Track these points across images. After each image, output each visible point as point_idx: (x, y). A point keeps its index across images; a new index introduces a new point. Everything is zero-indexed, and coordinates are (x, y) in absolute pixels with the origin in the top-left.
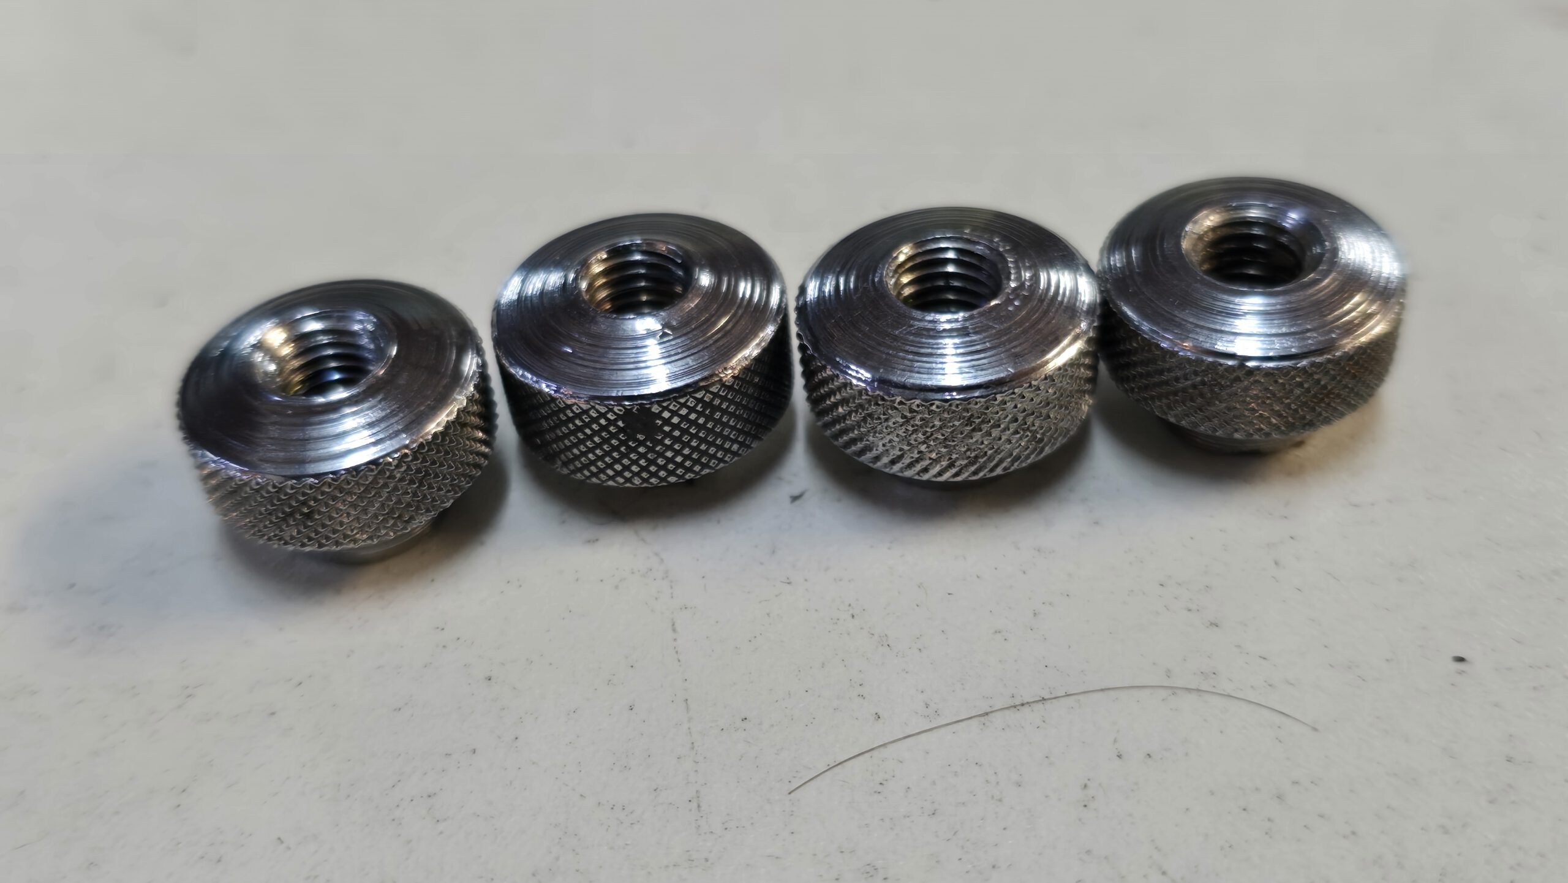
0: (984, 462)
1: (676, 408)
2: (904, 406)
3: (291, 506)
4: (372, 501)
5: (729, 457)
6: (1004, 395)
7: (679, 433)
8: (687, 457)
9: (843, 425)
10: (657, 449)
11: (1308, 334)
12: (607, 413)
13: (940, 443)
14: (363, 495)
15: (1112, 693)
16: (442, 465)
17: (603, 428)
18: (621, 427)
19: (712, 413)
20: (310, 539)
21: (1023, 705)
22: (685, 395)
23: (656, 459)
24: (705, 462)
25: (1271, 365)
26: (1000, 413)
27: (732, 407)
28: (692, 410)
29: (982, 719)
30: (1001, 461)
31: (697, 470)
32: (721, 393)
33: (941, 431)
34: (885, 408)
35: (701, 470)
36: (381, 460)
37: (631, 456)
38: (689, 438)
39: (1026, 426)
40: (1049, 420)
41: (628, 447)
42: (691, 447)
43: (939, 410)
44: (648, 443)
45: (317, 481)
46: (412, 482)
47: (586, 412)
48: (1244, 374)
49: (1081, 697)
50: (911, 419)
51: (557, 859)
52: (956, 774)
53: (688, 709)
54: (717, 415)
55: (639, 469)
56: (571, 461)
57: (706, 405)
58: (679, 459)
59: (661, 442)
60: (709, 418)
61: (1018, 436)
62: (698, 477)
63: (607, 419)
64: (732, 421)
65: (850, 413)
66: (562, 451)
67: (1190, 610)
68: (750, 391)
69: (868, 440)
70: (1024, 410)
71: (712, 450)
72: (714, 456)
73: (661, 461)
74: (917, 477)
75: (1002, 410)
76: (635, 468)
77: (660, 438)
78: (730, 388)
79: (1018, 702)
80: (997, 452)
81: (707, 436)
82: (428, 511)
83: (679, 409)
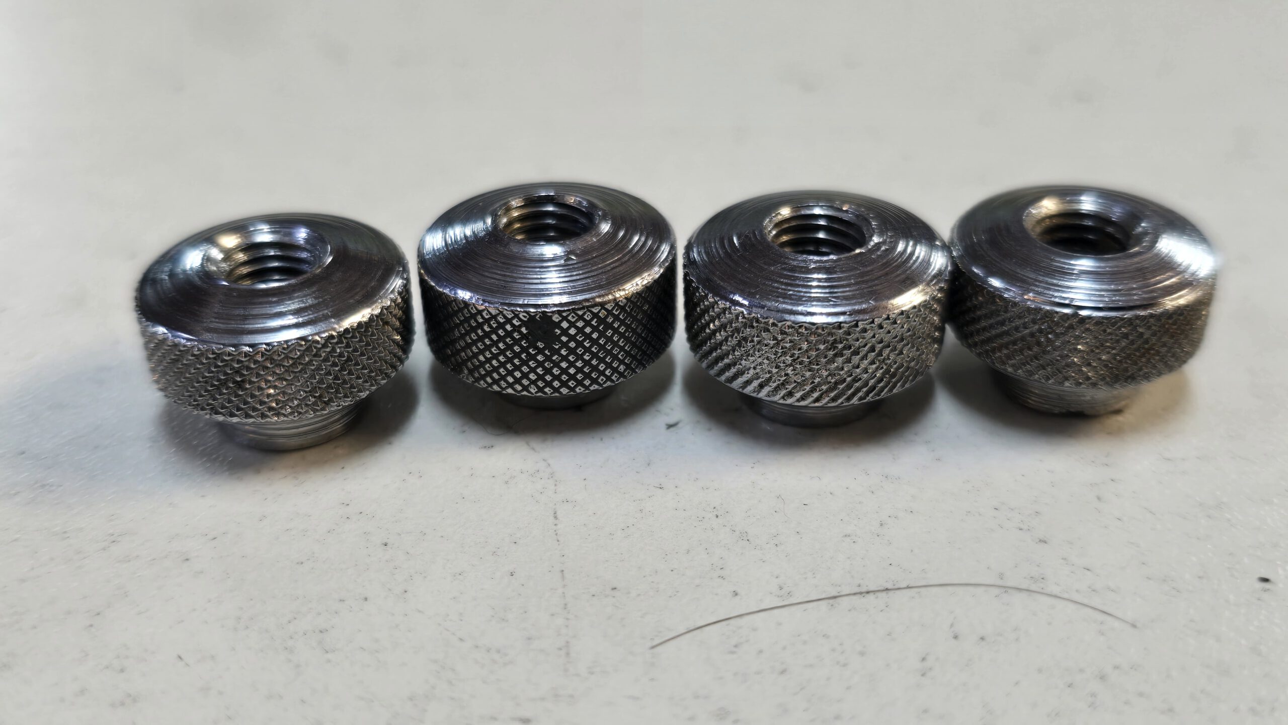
0: (843, 389)
1: (574, 319)
2: (776, 328)
3: (226, 374)
4: (298, 376)
5: (616, 377)
6: (865, 322)
7: (574, 345)
8: (579, 370)
9: (719, 351)
10: (554, 358)
11: (1134, 292)
12: (513, 318)
13: (805, 366)
14: (291, 369)
15: (950, 588)
16: (362, 354)
17: (509, 334)
18: (524, 334)
19: (606, 329)
20: (239, 409)
21: (868, 592)
22: (583, 308)
23: (552, 368)
24: (595, 377)
25: (1101, 314)
26: (861, 340)
27: (623, 327)
28: (588, 323)
29: (831, 601)
30: (858, 390)
31: (587, 384)
32: (614, 312)
33: (806, 354)
34: (759, 331)
35: (590, 385)
36: (310, 338)
37: (530, 363)
38: (583, 350)
39: (882, 357)
40: (903, 356)
41: (529, 354)
42: (584, 360)
43: (807, 332)
44: (546, 352)
45: (251, 350)
46: (334, 364)
47: (494, 317)
48: (1077, 322)
49: (923, 590)
50: (781, 341)
53: (563, 578)
54: (609, 333)
55: (536, 377)
56: (477, 368)
57: (601, 321)
58: (572, 371)
59: (557, 352)
60: (602, 334)
61: (874, 366)
62: (587, 391)
63: (513, 325)
64: (621, 341)
65: (726, 340)
66: (470, 359)
67: (1021, 529)
68: (640, 317)
69: (741, 364)
70: (881, 342)
71: (602, 367)
72: (602, 373)
73: (556, 371)
74: (781, 401)
75: (863, 338)
76: (532, 376)
77: (557, 347)
78: (622, 308)
79: (864, 589)
80: (856, 380)
81: (598, 352)
82: (346, 396)
83: (577, 321)
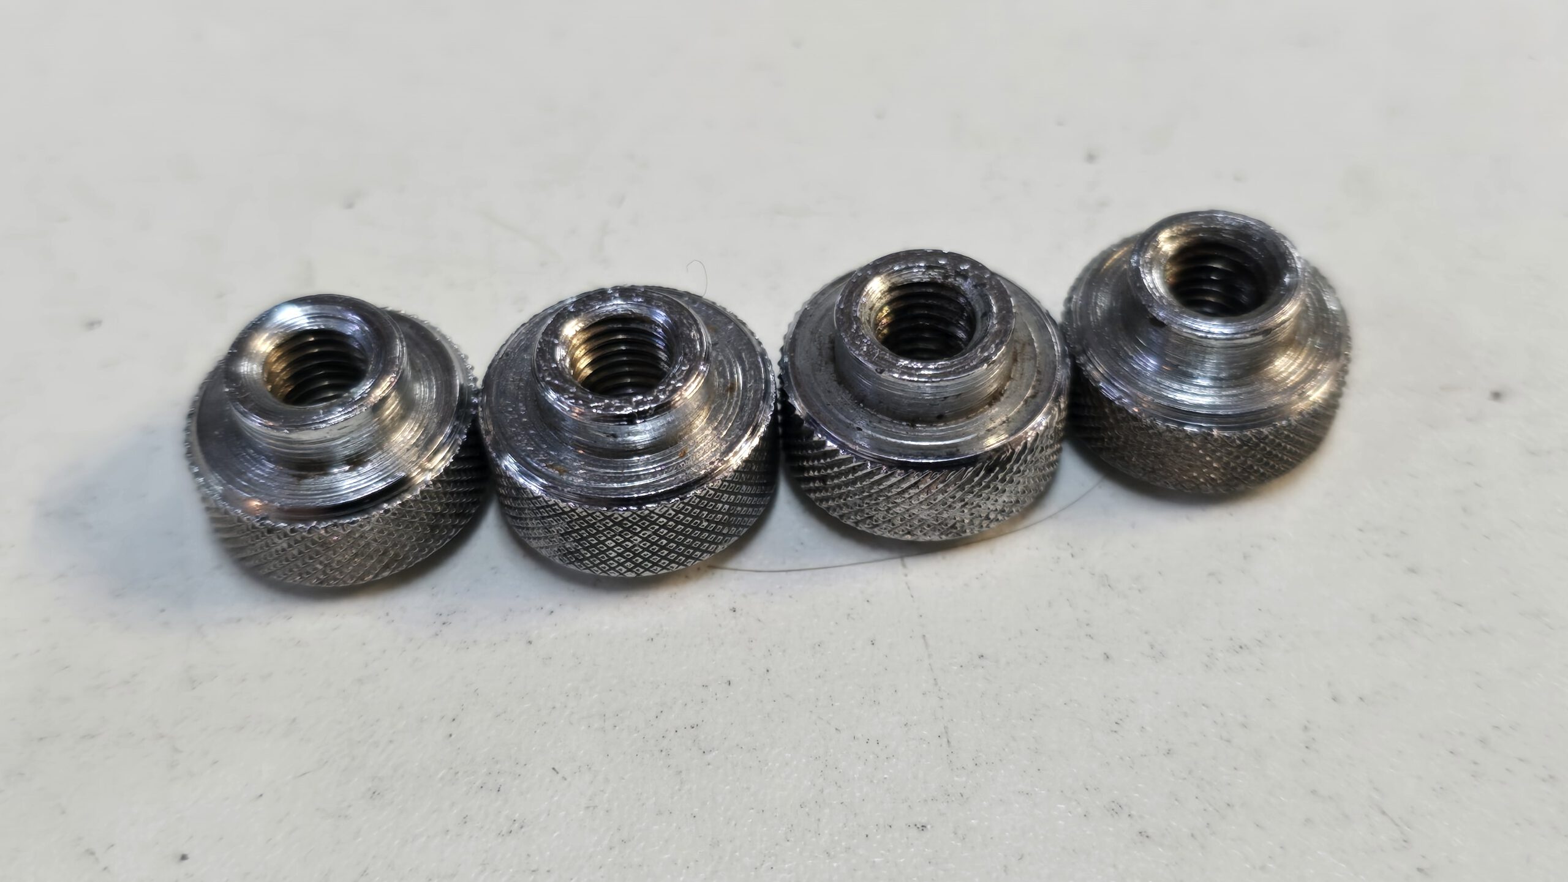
51: (822, 791)
52: (1186, 715)
53: (927, 645)
